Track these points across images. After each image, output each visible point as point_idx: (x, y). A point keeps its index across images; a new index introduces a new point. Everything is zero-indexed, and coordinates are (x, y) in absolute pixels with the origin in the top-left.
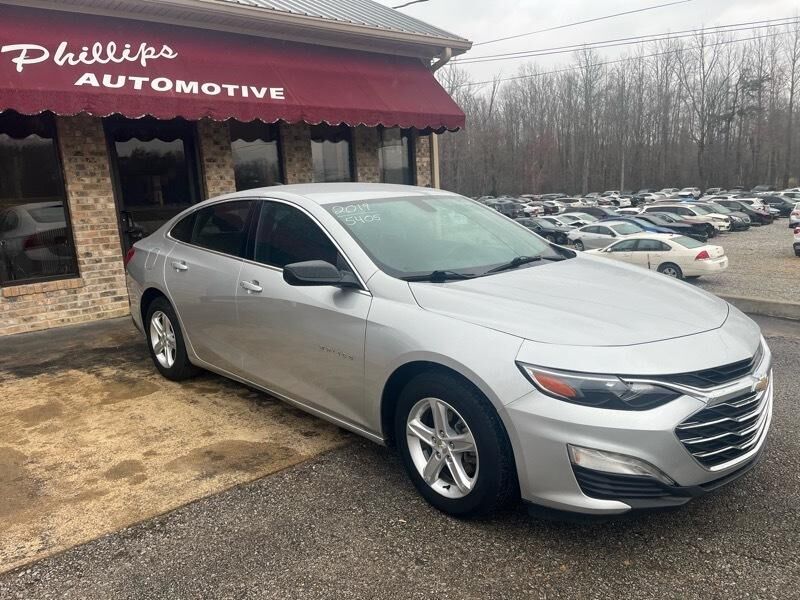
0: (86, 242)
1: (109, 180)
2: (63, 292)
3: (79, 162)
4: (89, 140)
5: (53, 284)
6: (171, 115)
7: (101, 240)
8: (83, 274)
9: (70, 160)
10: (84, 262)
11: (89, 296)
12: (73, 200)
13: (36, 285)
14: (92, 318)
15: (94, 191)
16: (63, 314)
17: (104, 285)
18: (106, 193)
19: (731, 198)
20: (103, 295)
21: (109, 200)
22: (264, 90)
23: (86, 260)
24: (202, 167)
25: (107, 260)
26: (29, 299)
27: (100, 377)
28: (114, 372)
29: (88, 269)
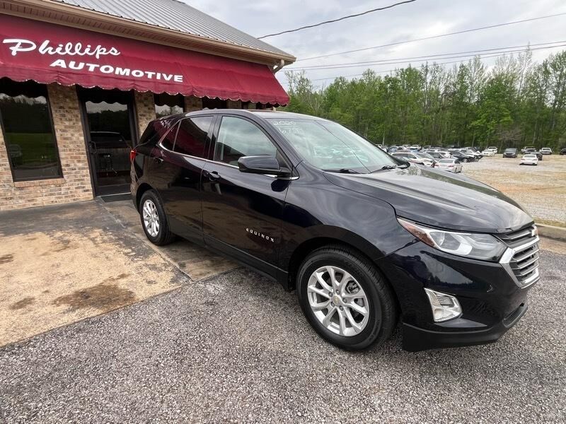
0: (67, 158)
1: (80, 124)
2: (52, 186)
3: (62, 113)
4: (67, 100)
5: (46, 181)
6: (111, 87)
7: (76, 158)
8: (65, 176)
9: (56, 111)
10: (65, 170)
11: (69, 189)
12: (58, 134)
13: (35, 181)
14: (70, 201)
15: (72, 130)
16: (53, 198)
17: (77, 183)
18: (79, 131)
19: (436, 151)
20: (76, 188)
21: (80, 135)
22: (171, 76)
23: (66, 168)
24: (138, 119)
25: (79, 169)
26: (31, 189)
27: (52, 238)
28: (62, 234)
29: (68, 173)
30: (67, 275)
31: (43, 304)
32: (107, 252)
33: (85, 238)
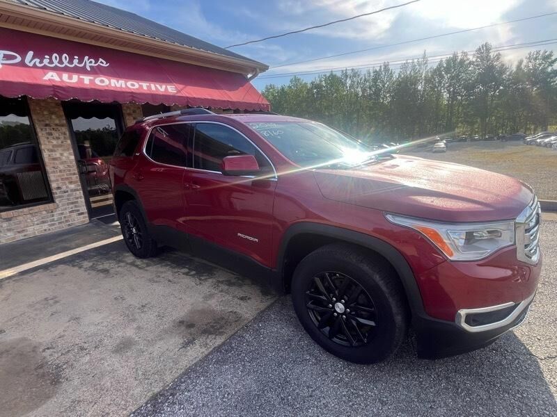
0: (57, 180)
1: (69, 142)
2: (44, 212)
3: (48, 131)
4: (53, 117)
5: (36, 209)
7: (67, 179)
8: (56, 200)
9: (42, 130)
10: (57, 193)
11: (62, 214)
12: (45, 155)
13: (24, 209)
15: (60, 149)
16: (45, 226)
17: (71, 206)
18: (68, 150)
20: (70, 212)
21: (70, 154)
22: (164, 87)
23: (58, 191)
25: (72, 190)
26: (20, 218)
27: (82, 269)
28: (91, 264)
29: (60, 197)
30: (142, 306)
31: (151, 343)
32: (163, 276)
33: (122, 264)
